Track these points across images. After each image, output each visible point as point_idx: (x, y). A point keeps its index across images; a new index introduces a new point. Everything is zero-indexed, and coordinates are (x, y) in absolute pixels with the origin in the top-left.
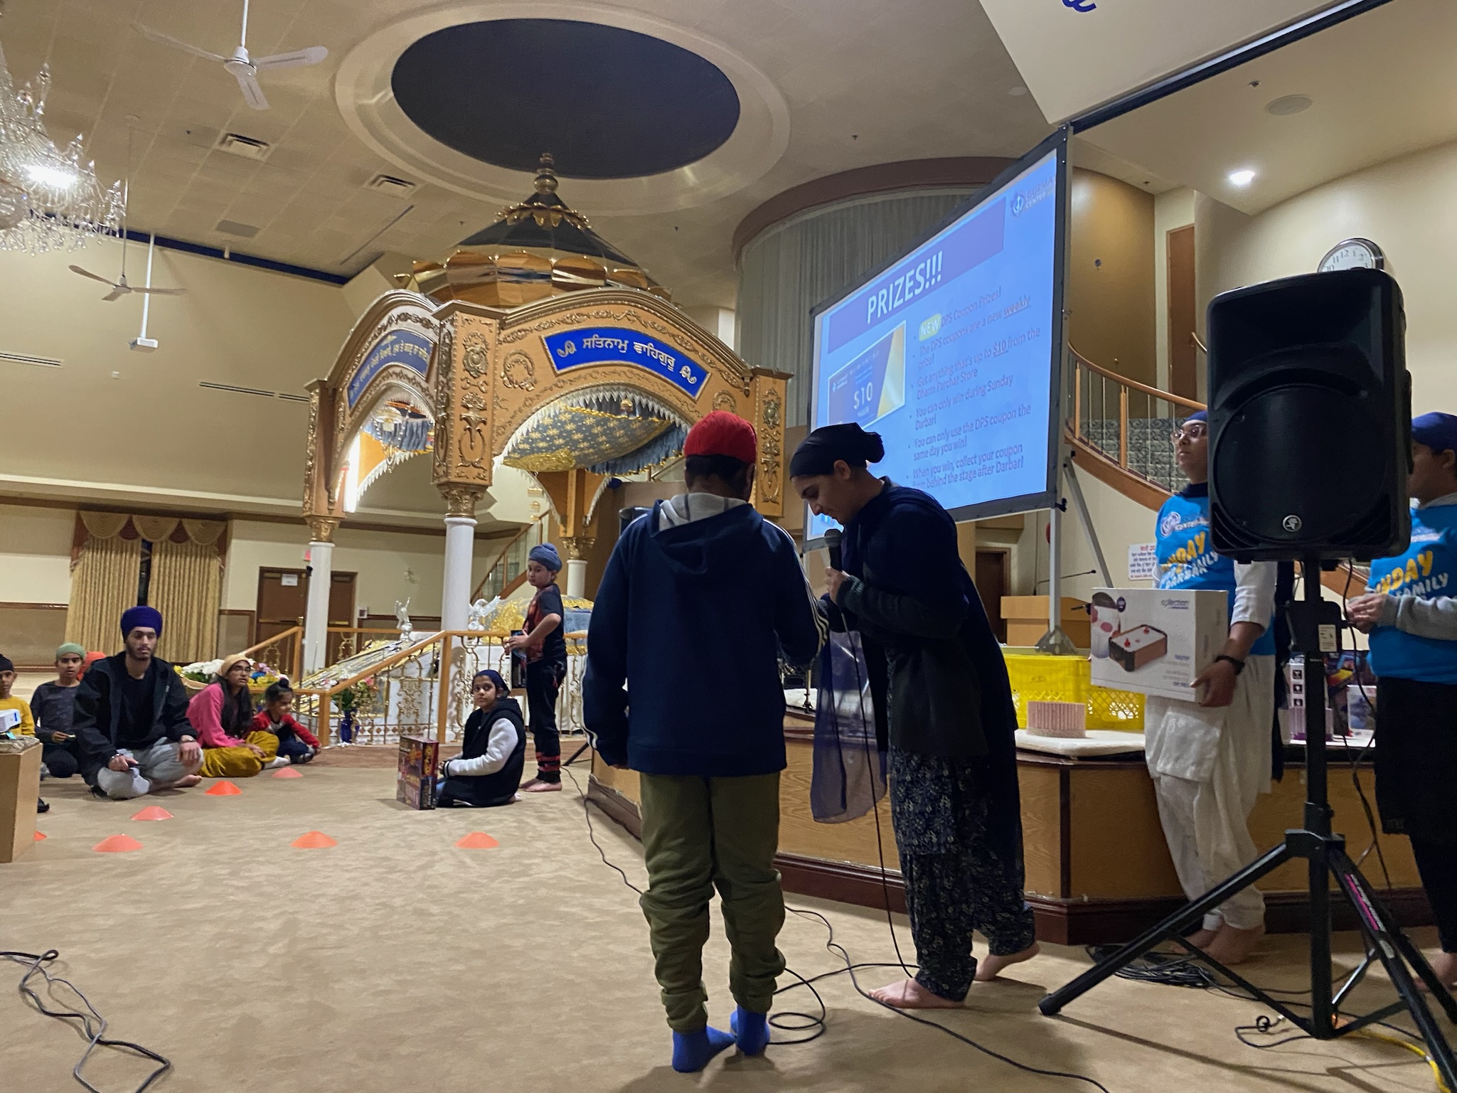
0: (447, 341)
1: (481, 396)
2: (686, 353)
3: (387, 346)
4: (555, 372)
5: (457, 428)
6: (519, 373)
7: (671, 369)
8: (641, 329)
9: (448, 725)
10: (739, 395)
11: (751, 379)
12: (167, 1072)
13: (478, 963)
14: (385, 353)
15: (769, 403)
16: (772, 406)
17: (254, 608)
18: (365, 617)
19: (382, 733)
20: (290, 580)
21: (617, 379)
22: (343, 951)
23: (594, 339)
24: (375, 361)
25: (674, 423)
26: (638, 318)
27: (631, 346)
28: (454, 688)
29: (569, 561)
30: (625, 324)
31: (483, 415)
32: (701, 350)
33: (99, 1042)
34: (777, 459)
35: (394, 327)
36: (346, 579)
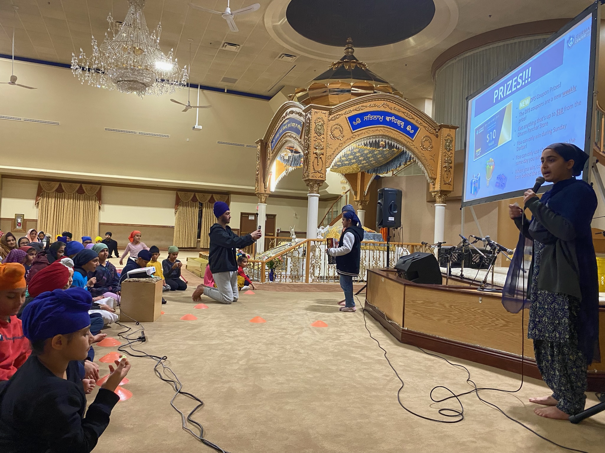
0: (308, 121)
1: (322, 143)
2: (409, 120)
3: (285, 125)
4: (352, 132)
5: (312, 157)
6: (337, 133)
7: (402, 127)
8: (390, 111)
9: (309, 276)
10: (433, 137)
11: (439, 130)
12: (202, 406)
13: (318, 375)
14: (284, 128)
15: (447, 140)
16: (449, 141)
17: (239, 228)
18: (279, 232)
19: (285, 278)
20: (251, 217)
21: (377, 133)
22: (266, 365)
23: (368, 116)
24: (281, 131)
25: (403, 151)
26: (388, 106)
27: (384, 118)
28: (312, 261)
29: (357, 211)
30: (382, 109)
31: (322, 151)
32: (416, 118)
33: (179, 392)
34: (451, 165)
35: (288, 117)
36: (273, 217)
